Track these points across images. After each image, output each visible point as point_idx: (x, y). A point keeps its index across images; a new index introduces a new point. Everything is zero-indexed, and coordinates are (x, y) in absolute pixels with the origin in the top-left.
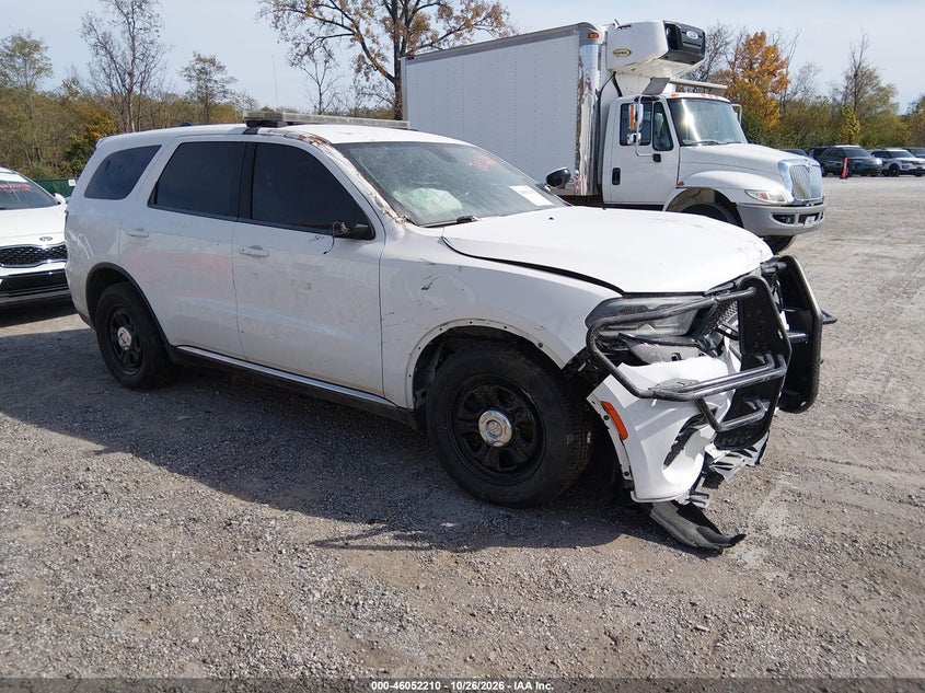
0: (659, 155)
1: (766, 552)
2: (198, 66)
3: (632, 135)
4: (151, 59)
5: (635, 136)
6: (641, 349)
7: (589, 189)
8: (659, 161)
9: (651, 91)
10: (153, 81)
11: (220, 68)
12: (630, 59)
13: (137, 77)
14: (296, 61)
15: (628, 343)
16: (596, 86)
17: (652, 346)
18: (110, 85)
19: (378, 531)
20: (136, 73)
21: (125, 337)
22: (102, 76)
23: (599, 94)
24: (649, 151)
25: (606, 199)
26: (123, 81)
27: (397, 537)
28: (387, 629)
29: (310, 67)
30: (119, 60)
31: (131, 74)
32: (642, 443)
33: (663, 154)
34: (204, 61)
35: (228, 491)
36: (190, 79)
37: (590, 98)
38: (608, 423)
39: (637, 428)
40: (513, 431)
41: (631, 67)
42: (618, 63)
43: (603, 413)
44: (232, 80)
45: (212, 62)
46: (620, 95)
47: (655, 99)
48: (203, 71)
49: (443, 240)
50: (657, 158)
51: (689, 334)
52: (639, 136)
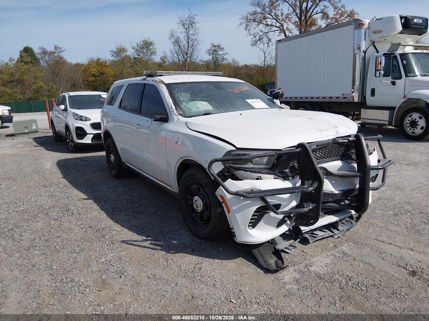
0: (395, 82)
1: (298, 276)
2: (213, 49)
3: (379, 72)
4: (194, 47)
5: (380, 73)
6: (239, 173)
7: (359, 99)
8: (395, 84)
9: (391, 50)
10: (195, 56)
11: (222, 49)
12: (381, 35)
13: (189, 55)
14: (254, 44)
15: (233, 170)
16: (363, 48)
17: (245, 172)
18: (178, 58)
19: (146, 240)
20: (189, 53)
21: (113, 158)
22: (175, 55)
23: (365, 52)
24: (389, 80)
25: (368, 103)
26: (184, 56)
27: (151, 244)
28: (114, 276)
29: (261, 46)
30: (182, 48)
31: (187, 54)
32: (236, 215)
33: (397, 81)
34: (215, 46)
35: (112, 218)
36: (210, 54)
37: (360, 55)
38: (223, 205)
39: (234, 208)
40: (203, 206)
41: (383, 39)
42: (375, 37)
43: (221, 201)
44: (227, 54)
45: (219, 46)
46: (378, 52)
47: (393, 54)
48: (215, 51)
49: (186, 123)
50: (393, 83)
51: (271, 169)
52: (382, 72)
